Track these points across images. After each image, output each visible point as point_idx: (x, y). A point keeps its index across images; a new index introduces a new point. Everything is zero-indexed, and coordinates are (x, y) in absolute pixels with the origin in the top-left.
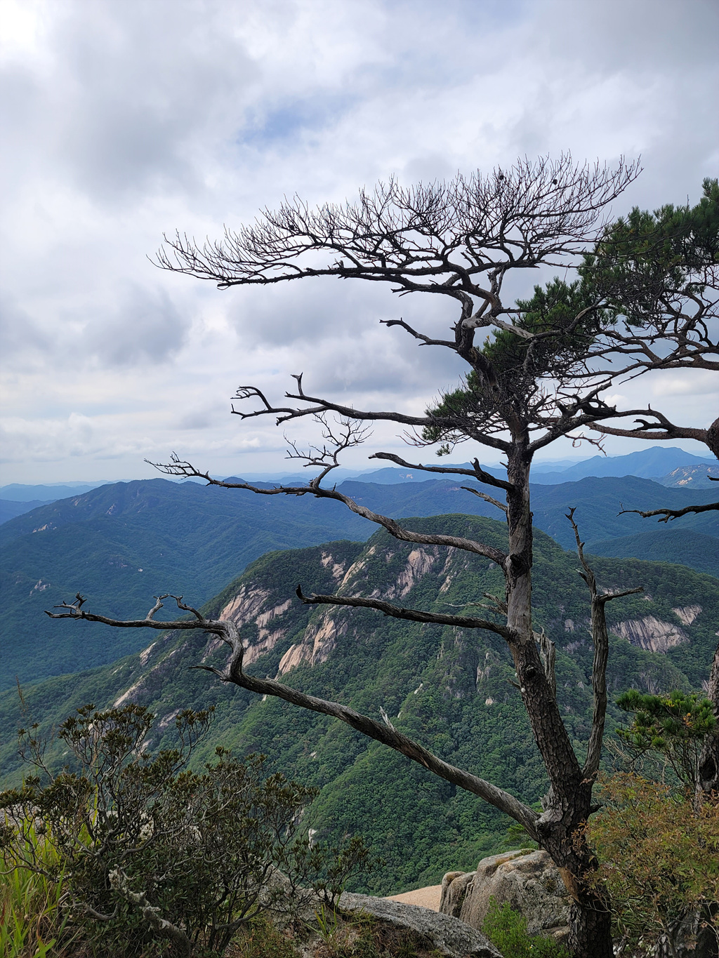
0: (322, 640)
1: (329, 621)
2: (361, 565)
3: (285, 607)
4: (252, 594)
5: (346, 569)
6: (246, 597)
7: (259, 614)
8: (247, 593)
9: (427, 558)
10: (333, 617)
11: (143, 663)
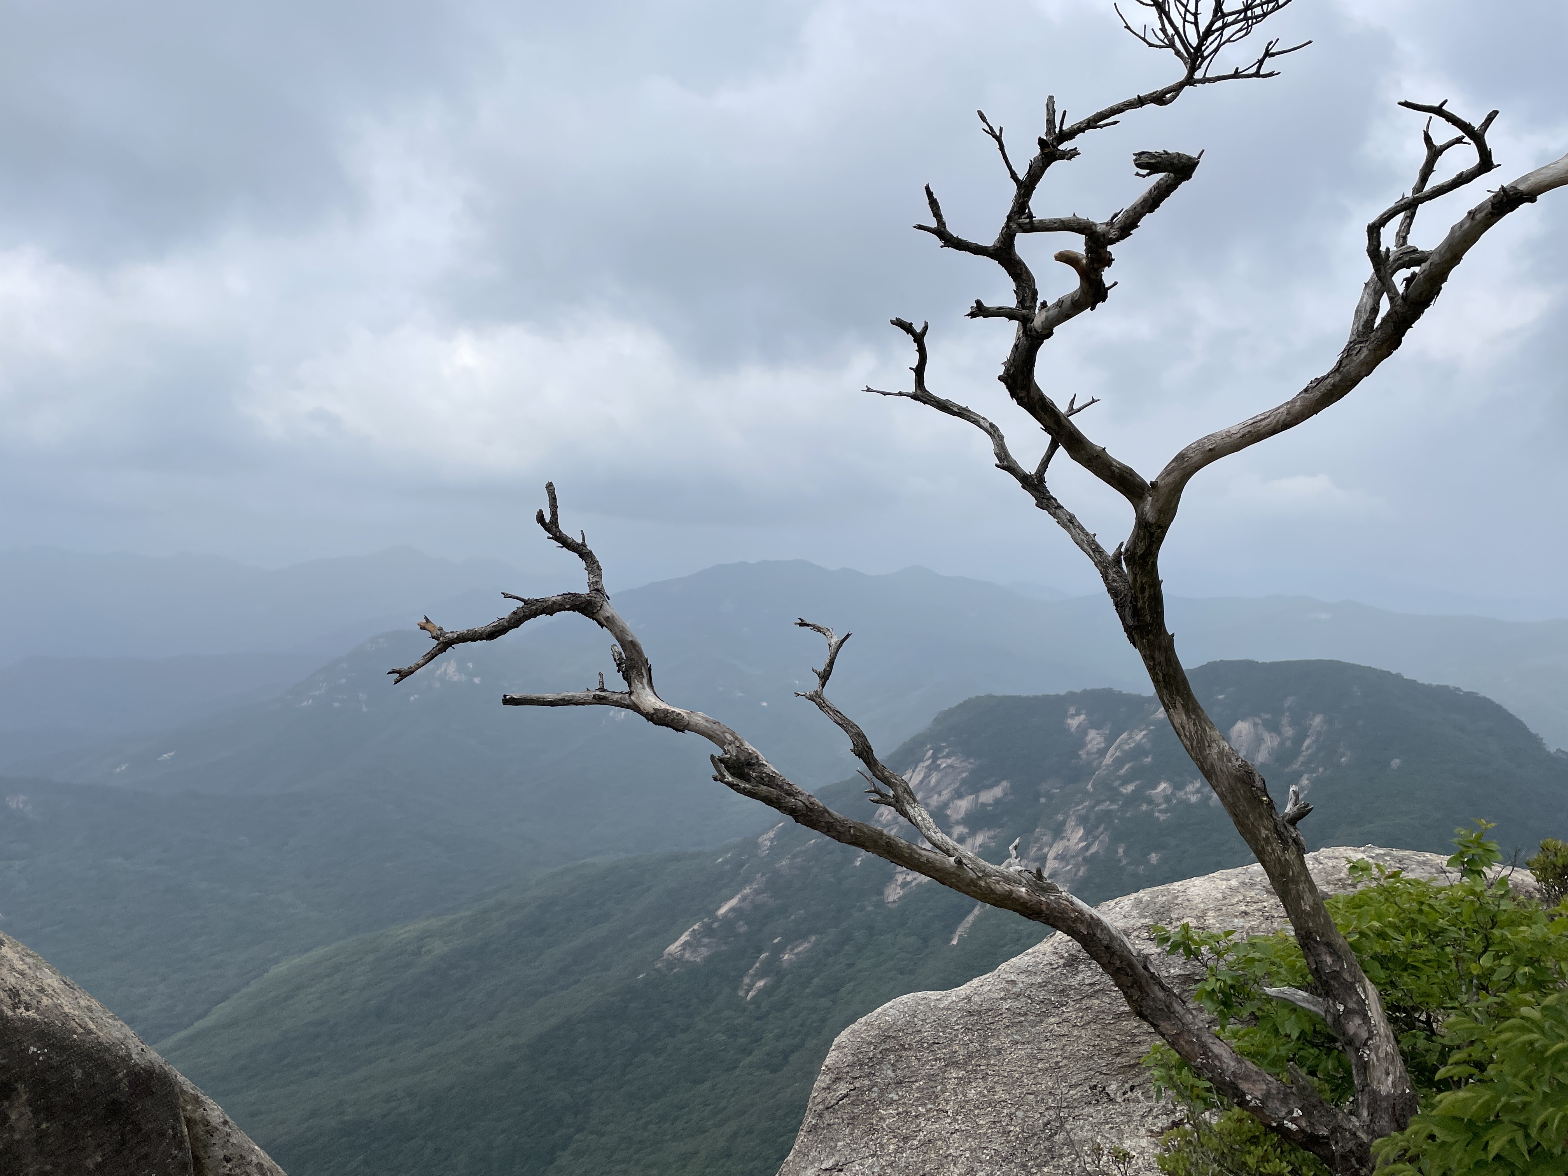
0: (1061, 857)
1: (1076, 825)
2: (1139, 736)
3: (997, 792)
4: (943, 763)
5: (1110, 741)
6: (934, 767)
7: (952, 799)
8: (934, 762)
9: (1267, 736)
10: (1083, 820)
11: (764, 852)
